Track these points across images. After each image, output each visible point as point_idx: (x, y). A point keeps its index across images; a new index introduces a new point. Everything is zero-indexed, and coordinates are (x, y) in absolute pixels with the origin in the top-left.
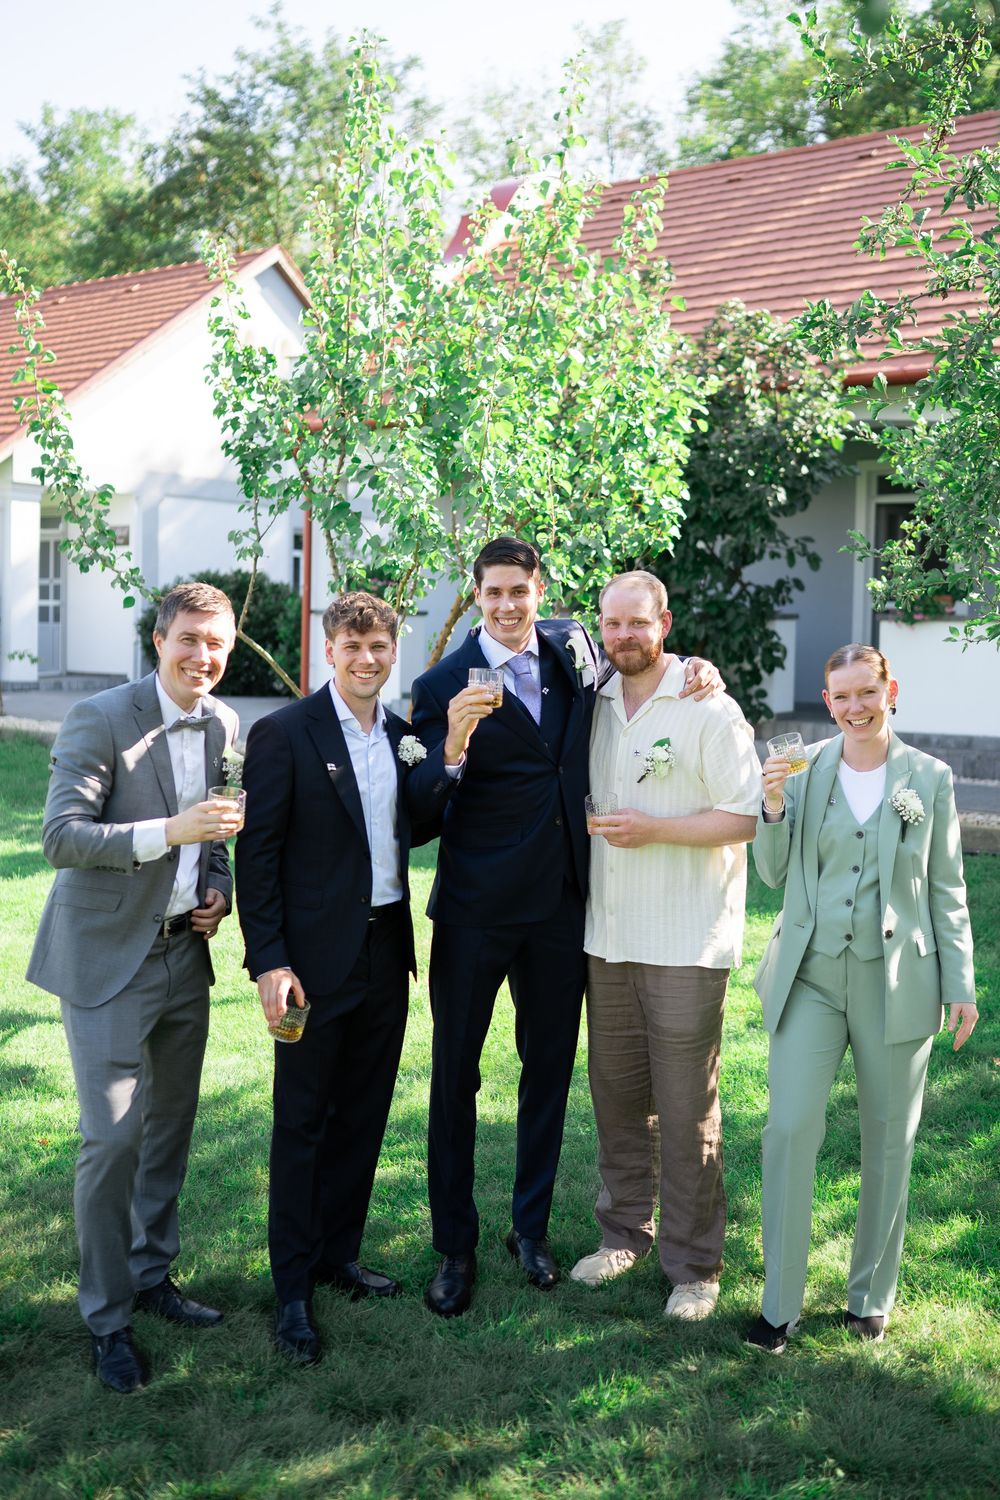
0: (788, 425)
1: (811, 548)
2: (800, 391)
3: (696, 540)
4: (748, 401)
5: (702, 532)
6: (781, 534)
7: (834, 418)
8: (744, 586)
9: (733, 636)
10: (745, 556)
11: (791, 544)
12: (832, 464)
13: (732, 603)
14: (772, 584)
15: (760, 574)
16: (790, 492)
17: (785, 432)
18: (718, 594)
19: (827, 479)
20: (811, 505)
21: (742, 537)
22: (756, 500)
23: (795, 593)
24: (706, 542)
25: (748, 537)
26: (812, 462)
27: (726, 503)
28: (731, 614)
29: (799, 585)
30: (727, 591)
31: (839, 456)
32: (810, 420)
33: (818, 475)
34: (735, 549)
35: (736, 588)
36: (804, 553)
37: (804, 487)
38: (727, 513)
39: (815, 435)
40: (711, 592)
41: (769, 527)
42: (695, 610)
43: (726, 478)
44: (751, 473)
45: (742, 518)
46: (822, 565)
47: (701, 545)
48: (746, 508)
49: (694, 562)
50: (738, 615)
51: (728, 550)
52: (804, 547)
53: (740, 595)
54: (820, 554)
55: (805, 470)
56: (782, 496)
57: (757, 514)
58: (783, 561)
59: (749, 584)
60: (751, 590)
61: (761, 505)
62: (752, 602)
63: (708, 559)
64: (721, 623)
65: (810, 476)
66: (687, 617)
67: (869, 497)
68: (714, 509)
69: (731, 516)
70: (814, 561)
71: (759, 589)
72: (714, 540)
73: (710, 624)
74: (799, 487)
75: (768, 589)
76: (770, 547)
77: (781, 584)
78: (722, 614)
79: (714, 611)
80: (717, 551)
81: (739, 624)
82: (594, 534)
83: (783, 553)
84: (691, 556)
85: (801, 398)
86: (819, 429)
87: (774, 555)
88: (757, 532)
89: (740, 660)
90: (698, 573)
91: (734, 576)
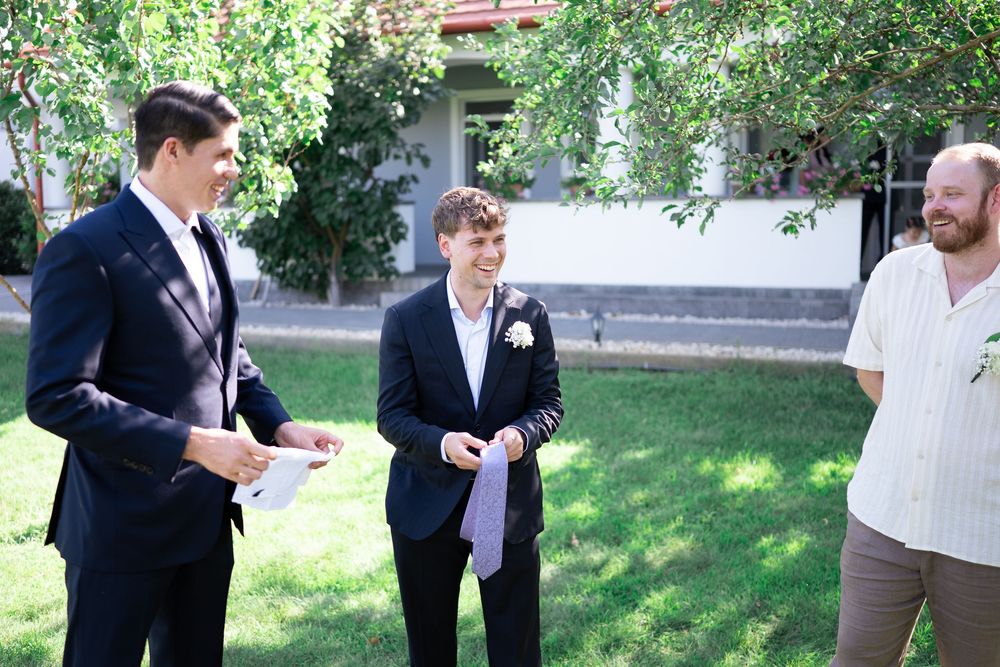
0: (403, 57)
1: (423, 152)
2: (411, 33)
3: (339, 146)
4: (372, 40)
5: (342, 141)
6: (402, 141)
7: (436, 52)
8: (375, 181)
9: (370, 217)
10: (375, 158)
11: (408, 148)
12: (436, 88)
13: (367, 193)
14: (395, 178)
15: (387, 171)
16: (407, 109)
17: (401, 62)
18: (357, 187)
19: (433, 99)
20: (422, 120)
21: (372, 144)
22: (382, 114)
23: (412, 186)
24: (346, 147)
25: (377, 143)
26: (422, 86)
27: (359, 118)
28: (367, 201)
29: (415, 179)
30: (363, 183)
31: (441, 82)
32: (419, 53)
33: (427, 96)
34: (368, 152)
35: (369, 183)
36: (418, 155)
37: (416, 106)
38: (360, 126)
39: (423, 65)
40: (352, 186)
41: (392, 135)
42: (341, 199)
43: (359, 99)
44: (378, 95)
45: (373, 129)
46: (432, 164)
47: (342, 151)
48: (375, 121)
49: (338, 163)
50: (372, 202)
51: (363, 153)
52: (418, 151)
53: (373, 187)
54: (431, 155)
55: (416, 91)
56: (401, 111)
57: (383, 125)
58: (402, 162)
59: (379, 179)
60: (381, 183)
61: (386, 119)
62: (382, 192)
63: (347, 161)
64: (360, 208)
65: (420, 96)
66: (335, 204)
67: (460, 118)
68: (351, 123)
69: (364, 127)
70: (426, 161)
71: (387, 183)
72: (351, 146)
73: (352, 209)
74: (412, 104)
75: (393, 183)
76: (394, 151)
77: (402, 179)
78: (360, 201)
79: (354, 199)
80: (355, 156)
81: (373, 209)
82: (253, 124)
83: (403, 154)
84: (336, 158)
85: (411, 38)
86: (426, 59)
87: (397, 157)
88: (384, 139)
89: (375, 235)
90: (341, 171)
91: (368, 174)
